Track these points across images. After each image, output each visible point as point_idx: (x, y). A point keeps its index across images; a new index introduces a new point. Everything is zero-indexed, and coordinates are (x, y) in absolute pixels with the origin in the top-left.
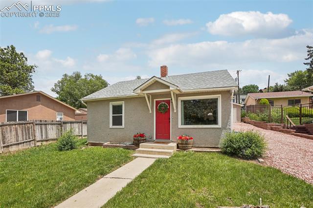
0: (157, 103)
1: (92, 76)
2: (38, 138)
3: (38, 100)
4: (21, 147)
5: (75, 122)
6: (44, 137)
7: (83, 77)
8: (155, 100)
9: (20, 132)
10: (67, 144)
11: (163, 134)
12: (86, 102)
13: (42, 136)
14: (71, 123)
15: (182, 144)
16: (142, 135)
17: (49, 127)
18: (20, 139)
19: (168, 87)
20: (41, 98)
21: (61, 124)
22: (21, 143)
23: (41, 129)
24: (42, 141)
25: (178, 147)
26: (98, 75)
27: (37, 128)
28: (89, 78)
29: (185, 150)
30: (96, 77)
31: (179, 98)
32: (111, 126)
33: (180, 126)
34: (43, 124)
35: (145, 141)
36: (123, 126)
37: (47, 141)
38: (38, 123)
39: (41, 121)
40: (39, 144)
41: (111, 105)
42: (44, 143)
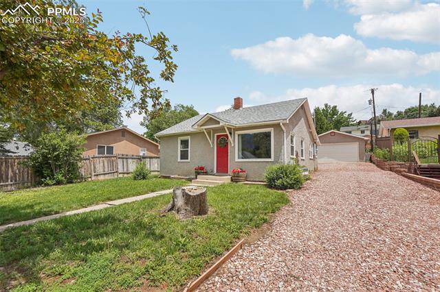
0: (218, 137)
1: (183, 107)
2: (120, 170)
3: (123, 136)
4: (107, 177)
5: (154, 157)
6: (125, 169)
7: (173, 109)
8: (216, 135)
9: (106, 164)
10: (140, 174)
11: (222, 168)
12: (159, 138)
13: (123, 168)
14: (151, 158)
15: (234, 176)
16: (202, 168)
17: (130, 161)
18: (106, 170)
19: (219, 123)
20: (126, 133)
21: (140, 159)
22: (107, 174)
23: (123, 162)
24: (124, 173)
25: (232, 180)
26: (189, 106)
27: (120, 161)
28: (179, 109)
29: (237, 182)
30: (187, 107)
31: (236, 132)
32: (179, 160)
33: (237, 160)
34: (125, 158)
35: (206, 173)
36: (189, 160)
37: (128, 173)
38: (120, 156)
39: (123, 155)
40: (121, 176)
41: (180, 139)
42: (126, 175)
